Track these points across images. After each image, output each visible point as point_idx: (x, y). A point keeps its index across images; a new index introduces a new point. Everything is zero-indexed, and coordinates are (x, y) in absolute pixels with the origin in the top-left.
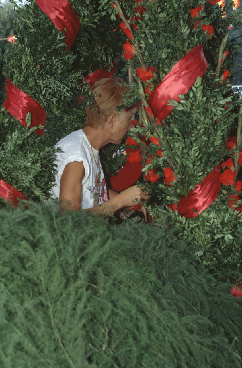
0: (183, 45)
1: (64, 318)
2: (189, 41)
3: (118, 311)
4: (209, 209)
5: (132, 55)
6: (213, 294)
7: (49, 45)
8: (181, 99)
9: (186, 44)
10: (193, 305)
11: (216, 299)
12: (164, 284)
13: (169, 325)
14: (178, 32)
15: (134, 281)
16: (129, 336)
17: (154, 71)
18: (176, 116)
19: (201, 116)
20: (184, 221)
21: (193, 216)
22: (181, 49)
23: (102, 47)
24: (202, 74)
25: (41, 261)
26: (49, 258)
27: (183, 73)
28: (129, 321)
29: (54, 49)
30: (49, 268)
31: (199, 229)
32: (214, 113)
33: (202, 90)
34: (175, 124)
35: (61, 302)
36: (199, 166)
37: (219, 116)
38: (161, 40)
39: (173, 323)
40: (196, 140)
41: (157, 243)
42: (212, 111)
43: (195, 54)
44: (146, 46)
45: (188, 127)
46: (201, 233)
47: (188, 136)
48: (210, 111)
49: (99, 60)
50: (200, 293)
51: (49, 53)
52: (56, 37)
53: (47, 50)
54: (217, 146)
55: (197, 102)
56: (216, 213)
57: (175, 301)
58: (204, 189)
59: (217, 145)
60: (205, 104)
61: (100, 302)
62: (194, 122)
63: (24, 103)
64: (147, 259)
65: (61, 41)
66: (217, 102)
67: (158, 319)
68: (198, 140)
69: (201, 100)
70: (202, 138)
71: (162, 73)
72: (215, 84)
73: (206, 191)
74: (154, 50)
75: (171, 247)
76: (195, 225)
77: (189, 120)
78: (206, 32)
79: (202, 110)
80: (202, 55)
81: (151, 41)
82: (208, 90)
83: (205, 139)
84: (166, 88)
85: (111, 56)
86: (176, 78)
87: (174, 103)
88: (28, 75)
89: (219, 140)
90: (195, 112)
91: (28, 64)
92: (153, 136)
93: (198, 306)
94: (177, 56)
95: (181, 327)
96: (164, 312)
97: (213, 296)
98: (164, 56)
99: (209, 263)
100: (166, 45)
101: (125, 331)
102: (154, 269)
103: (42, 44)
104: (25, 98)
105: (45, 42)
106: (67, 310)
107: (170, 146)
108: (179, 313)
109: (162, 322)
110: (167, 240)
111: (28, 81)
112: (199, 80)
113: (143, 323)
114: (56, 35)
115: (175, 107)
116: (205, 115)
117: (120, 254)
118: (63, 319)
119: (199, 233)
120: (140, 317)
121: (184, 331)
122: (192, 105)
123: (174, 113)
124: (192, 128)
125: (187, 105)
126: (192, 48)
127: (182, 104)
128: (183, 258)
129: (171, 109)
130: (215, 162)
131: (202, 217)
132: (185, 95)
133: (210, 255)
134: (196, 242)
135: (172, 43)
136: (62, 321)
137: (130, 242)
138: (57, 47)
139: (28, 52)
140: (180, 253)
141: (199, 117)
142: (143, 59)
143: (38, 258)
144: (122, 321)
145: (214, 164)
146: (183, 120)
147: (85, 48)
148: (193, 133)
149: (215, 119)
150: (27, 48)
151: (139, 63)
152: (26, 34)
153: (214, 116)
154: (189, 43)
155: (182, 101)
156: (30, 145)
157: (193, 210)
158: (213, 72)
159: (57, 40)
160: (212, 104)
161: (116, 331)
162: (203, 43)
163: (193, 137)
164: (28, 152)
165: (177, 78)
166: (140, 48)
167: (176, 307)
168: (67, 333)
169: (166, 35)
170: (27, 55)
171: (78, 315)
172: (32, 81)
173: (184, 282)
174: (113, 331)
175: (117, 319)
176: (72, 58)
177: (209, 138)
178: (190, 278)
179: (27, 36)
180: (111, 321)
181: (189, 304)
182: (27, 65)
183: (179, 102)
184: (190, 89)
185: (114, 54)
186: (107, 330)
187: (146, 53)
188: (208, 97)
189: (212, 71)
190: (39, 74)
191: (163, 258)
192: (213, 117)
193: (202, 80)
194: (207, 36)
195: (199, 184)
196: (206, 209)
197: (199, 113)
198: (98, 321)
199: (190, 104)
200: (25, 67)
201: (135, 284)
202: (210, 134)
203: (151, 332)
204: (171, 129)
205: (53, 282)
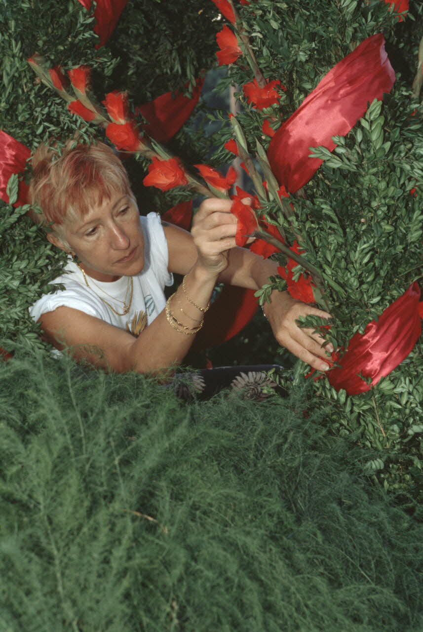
0: (342, 32)
1: (86, 580)
2: (356, 25)
3: (200, 567)
4: (394, 374)
5: (234, 55)
6: (404, 545)
7: (61, 36)
8: (338, 146)
9: (350, 31)
10: (361, 566)
11: (410, 555)
12: (298, 521)
13: (309, 603)
14: (333, 6)
15: (234, 511)
16: (224, 620)
17: (280, 87)
18: (327, 181)
19: (379, 181)
20: (343, 399)
21: (362, 388)
22: (339, 42)
23: (172, 44)
24: (382, 94)
25: (38, 461)
26: (55, 456)
27: (342, 92)
28: (222, 590)
29: (72, 43)
30: (54, 476)
31: (374, 417)
32: (406, 176)
33: (383, 127)
34: (325, 197)
35: (79, 544)
36: (371, 284)
37: (417, 181)
38: (298, 24)
39: (317, 600)
40: (369, 230)
41: (285, 438)
42: (402, 170)
43: (368, 52)
44: (265, 36)
45: (352, 203)
46: (379, 425)
47: (352, 222)
48: (398, 170)
49: (167, 73)
50: (375, 541)
51: (61, 51)
52: (77, 20)
53: (56, 46)
54: (413, 243)
55: (372, 152)
56: (411, 382)
57: (322, 557)
58: (385, 333)
59: (412, 240)
60: (387, 156)
61: (162, 548)
62: (365, 193)
63: (8, 156)
64: (264, 469)
65: (87, 27)
66: (413, 151)
67: (286, 590)
68: (373, 231)
69: (380, 148)
70: (381, 227)
71: (298, 92)
72: (410, 115)
73: (388, 338)
74: (282, 46)
75: (313, 448)
76: (366, 407)
77: (355, 190)
78: (392, 8)
79: (381, 168)
80: (384, 55)
81: (275, 25)
82: (395, 126)
83: (388, 228)
84: (307, 123)
85: (193, 64)
86: (327, 101)
87: (322, 153)
88: (16, 98)
89: (416, 230)
90: (367, 174)
91: (16, 75)
92: (277, 224)
93: (371, 569)
94: (330, 57)
95: (334, 608)
96: (299, 576)
97: (403, 550)
98: (303, 57)
99: (396, 486)
100: (306, 34)
101: (215, 609)
102: (277, 488)
103: (47, 34)
104: (9, 146)
105: (53, 29)
106: (92, 562)
107: (313, 243)
108: (330, 580)
109: (293, 596)
110: (306, 434)
111: (16, 109)
112: (376, 107)
113: (253, 597)
114: (75, 16)
115: (324, 161)
116: (387, 179)
117: (207, 457)
118: (82, 581)
119: (374, 423)
120: (248, 582)
121: (340, 616)
122: (361, 158)
123: (323, 175)
124: (361, 206)
125: (350, 157)
126: (362, 40)
127: (339, 156)
128: (339, 471)
129: (316, 166)
130: (408, 276)
131: (380, 391)
132: (346, 138)
133: (398, 469)
134: (368, 443)
135: (320, 29)
136: (80, 585)
137: (226, 433)
138: (77, 40)
139: (16, 50)
140: (334, 460)
141: (375, 183)
142: (259, 64)
143: (33, 456)
144: (209, 589)
145: (406, 281)
146: (342, 190)
147: (137, 47)
148: (362, 217)
149: (408, 188)
150: (13, 42)
151: (249, 74)
152: (12, 11)
153: (406, 182)
154: (355, 29)
155: (340, 150)
156: (18, 242)
157: (360, 376)
158: (406, 91)
159: (79, 25)
160: (403, 155)
161: (195, 611)
162: (385, 29)
163: (363, 224)
164: (15, 258)
165: (329, 102)
166: (252, 40)
167: (325, 569)
168: (91, 609)
169: (308, 13)
170: (14, 56)
171: (114, 572)
172: (24, 111)
173: (341, 518)
174: (189, 611)
175: (198, 586)
176: (110, 64)
177: (396, 228)
178: (353, 511)
179: (15, 16)
180: (184, 589)
181: (352, 564)
182: (14, 76)
183: (334, 152)
184: (358, 125)
185: (199, 60)
186: (176, 607)
187: (265, 51)
188: (395, 142)
189: (404, 89)
190: (40, 96)
191: (297, 469)
192: (404, 184)
193: (382, 107)
194: (394, 17)
195: (374, 322)
196: (389, 374)
197: (374, 174)
198: (156, 587)
199: (356, 156)
200: (10, 81)
201: (237, 518)
202: (398, 218)
203: (269, 615)
204: (316, 207)
205: (61, 504)
